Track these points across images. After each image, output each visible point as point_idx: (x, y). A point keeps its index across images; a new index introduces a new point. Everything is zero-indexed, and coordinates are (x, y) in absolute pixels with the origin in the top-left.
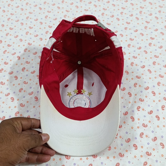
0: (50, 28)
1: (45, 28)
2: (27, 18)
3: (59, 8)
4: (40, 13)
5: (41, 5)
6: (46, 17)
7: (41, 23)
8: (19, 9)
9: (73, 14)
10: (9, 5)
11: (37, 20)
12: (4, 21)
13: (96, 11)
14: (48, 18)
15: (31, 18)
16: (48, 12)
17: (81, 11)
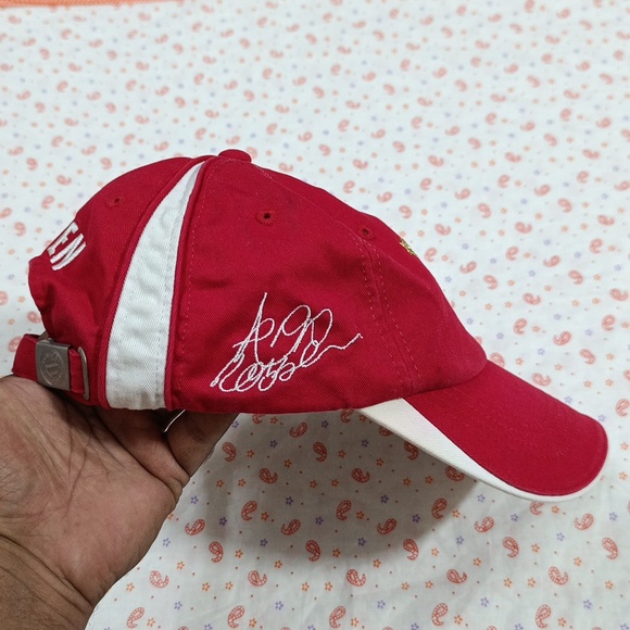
0: (358, 171)
1: (340, 169)
2: (271, 129)
3: (390, 89)
4: (317, 111)
5: (319, 76)
6: (343, 125)
7: (326, 150)
8: (238, 92)
9: (448, 115)
10: (198, 79)
11: (307, 137)
12: (181, 142)
13: (536, 101)
14: (350, 128)
15: (284, 131)
16: (351, 105)
17: (479, 103)
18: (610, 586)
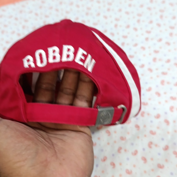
18: (145, 172)
